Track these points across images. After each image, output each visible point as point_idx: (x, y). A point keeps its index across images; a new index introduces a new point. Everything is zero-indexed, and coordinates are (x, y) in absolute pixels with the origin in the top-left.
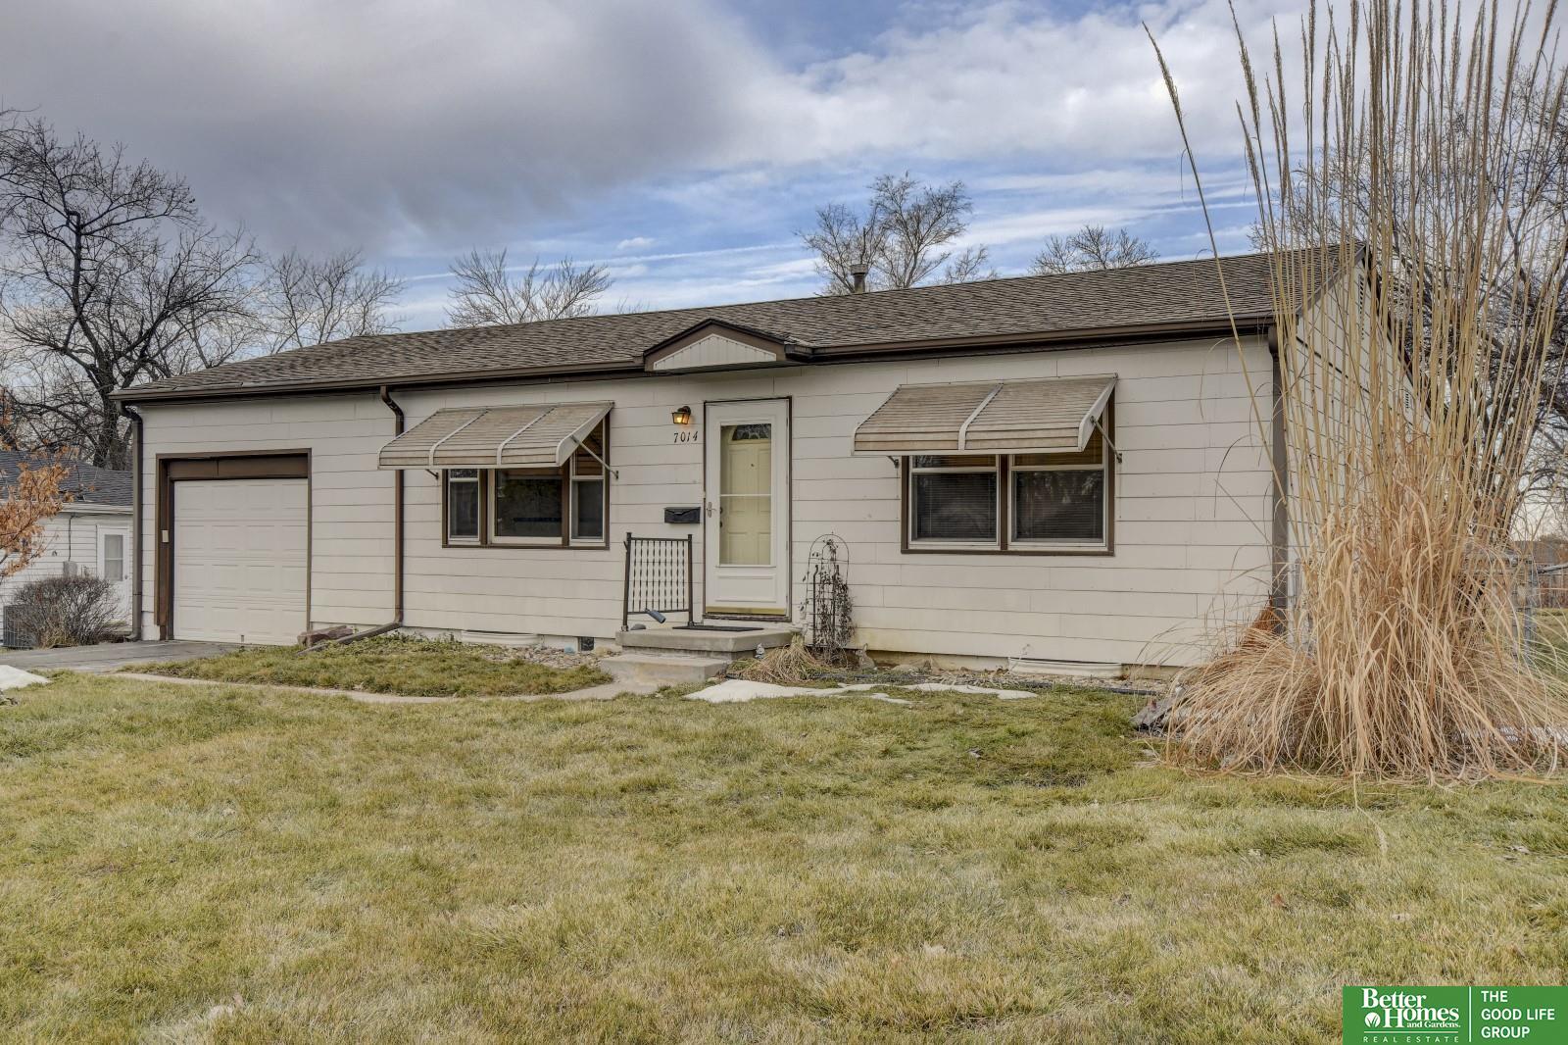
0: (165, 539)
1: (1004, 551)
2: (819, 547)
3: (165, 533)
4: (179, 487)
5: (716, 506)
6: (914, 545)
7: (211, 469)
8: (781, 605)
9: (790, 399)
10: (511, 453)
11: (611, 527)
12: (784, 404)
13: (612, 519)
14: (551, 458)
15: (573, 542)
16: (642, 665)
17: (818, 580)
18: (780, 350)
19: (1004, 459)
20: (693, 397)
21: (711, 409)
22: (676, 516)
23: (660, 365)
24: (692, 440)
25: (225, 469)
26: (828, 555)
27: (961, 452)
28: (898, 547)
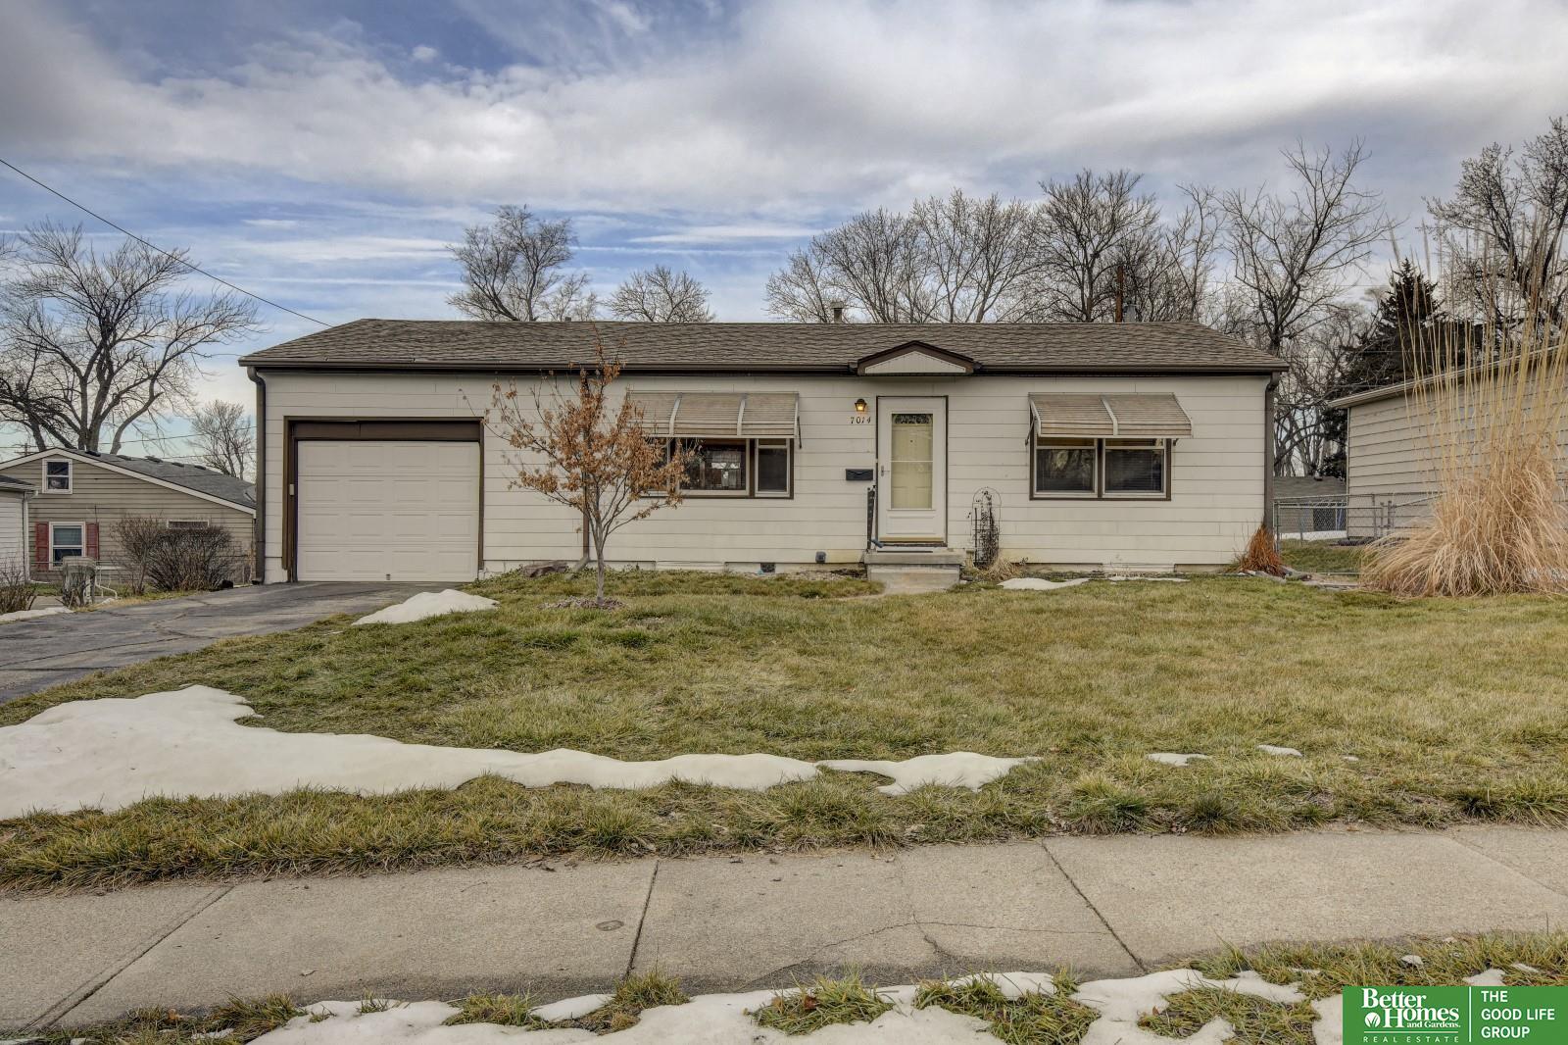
0: (292, 493)
1: (1100, 498)
2: (980, 496)
3: (292, 486)
4: (303, 446)
5: (888, 468)
6: (1037, 494)
7: (353, 431)
8: (940, 535)
9: (947, 397)
10: (750, 427)
11: (796, 483)
12: (944, 400)
13: (796, 476)
14: (790, 432)
15: (758, 493)
16: (908, 574)
17: (979, 517)
18: (968, 365)
19: (1100, 441)
20: (869, 393)
21: (882, 402)
22: (854, 475)
23: (870, 370)
24: (866, 422)
25: (365, 431)
26: (986, 501)
27: (1116, 436)
28: (1027, 496)
